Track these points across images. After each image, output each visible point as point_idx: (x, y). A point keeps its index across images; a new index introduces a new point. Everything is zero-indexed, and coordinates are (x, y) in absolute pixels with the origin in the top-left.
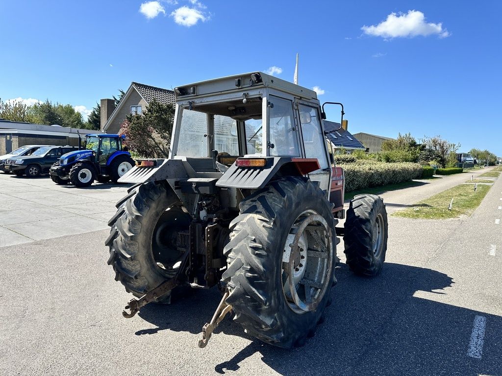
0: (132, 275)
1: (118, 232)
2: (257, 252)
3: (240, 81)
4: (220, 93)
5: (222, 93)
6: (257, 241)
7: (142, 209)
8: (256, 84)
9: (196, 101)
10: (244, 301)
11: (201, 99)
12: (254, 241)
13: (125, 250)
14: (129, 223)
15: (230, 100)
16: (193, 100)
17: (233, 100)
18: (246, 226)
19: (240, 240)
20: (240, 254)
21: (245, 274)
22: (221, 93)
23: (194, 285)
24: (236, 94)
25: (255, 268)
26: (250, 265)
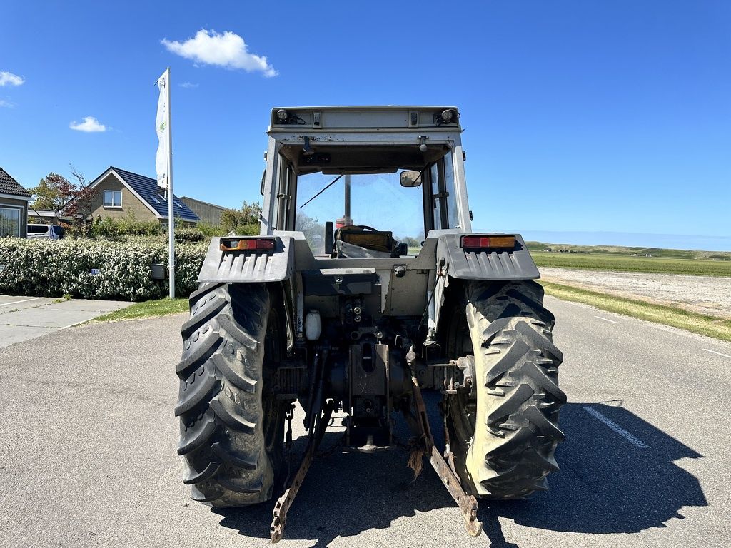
0: (252, 460)
1: (219, 382)
2: (549, 370)
3: (415, 115)
4: (376, 130)
5: (380, 130)
6: (545, 355)
7: (256, 331)
8: (444, 125)
9: (317, 136)
10: (531, 445)
11: (331, 135)
12: (542, 355)
13: (241, 414)
14: (243, 362)
15: (391, 143)
16: (312, 135)
17: (396, 143)
18: (519, 335)
19: (519, 358)
20: (525, 377)
21: (538, 405)
22: (378, 130)
23: (367, 448)
24: (404, 135)
25: (554, 393)
26: (545, 391)
